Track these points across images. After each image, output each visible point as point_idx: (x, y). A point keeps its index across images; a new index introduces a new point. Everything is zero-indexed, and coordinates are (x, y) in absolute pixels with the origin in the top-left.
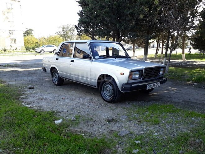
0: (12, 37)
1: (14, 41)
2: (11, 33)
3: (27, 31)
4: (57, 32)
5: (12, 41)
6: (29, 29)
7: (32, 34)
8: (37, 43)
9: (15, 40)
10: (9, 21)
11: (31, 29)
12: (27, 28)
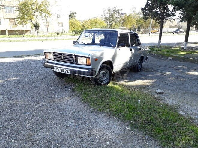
0: (60, 20)
1: (60, 24)
2: (59, 16)
3: (71, 14)
4: (102, 15)
5: (59, 24)
6: (73, 13)
7: (75, 18)
8: (83, 26)
9: (62, 23)
10: (57, 5)
11: (75, 12)
12: (71, 12)
